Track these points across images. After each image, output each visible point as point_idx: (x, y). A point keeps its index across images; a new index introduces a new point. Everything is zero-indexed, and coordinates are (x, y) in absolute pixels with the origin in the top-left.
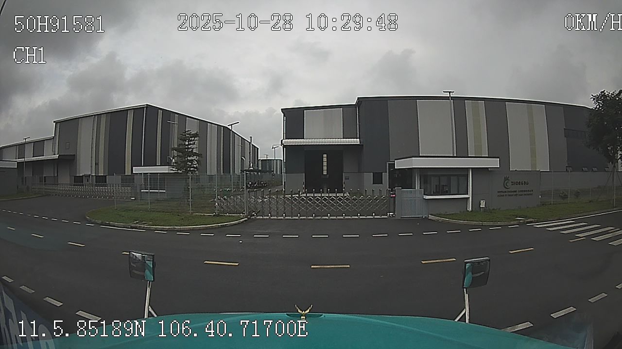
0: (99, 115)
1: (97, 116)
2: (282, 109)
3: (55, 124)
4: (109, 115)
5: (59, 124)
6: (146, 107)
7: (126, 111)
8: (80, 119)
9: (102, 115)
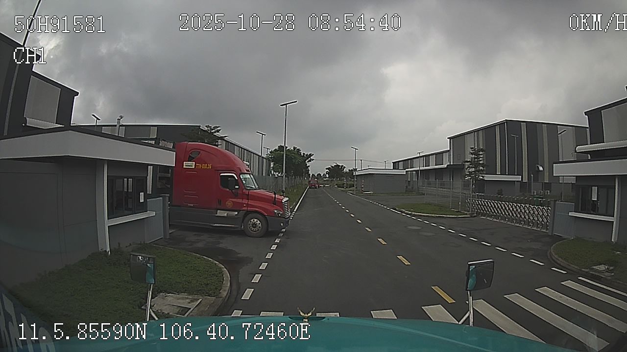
0: (477, 131)
1: (476, 133)
2: (585, 113)
3: (449, 140)
4: (484, 130)
5: (452, 140)
6: (506, 122)
7: (494, 126)
8: (466, 135)
9: (480, 132)
